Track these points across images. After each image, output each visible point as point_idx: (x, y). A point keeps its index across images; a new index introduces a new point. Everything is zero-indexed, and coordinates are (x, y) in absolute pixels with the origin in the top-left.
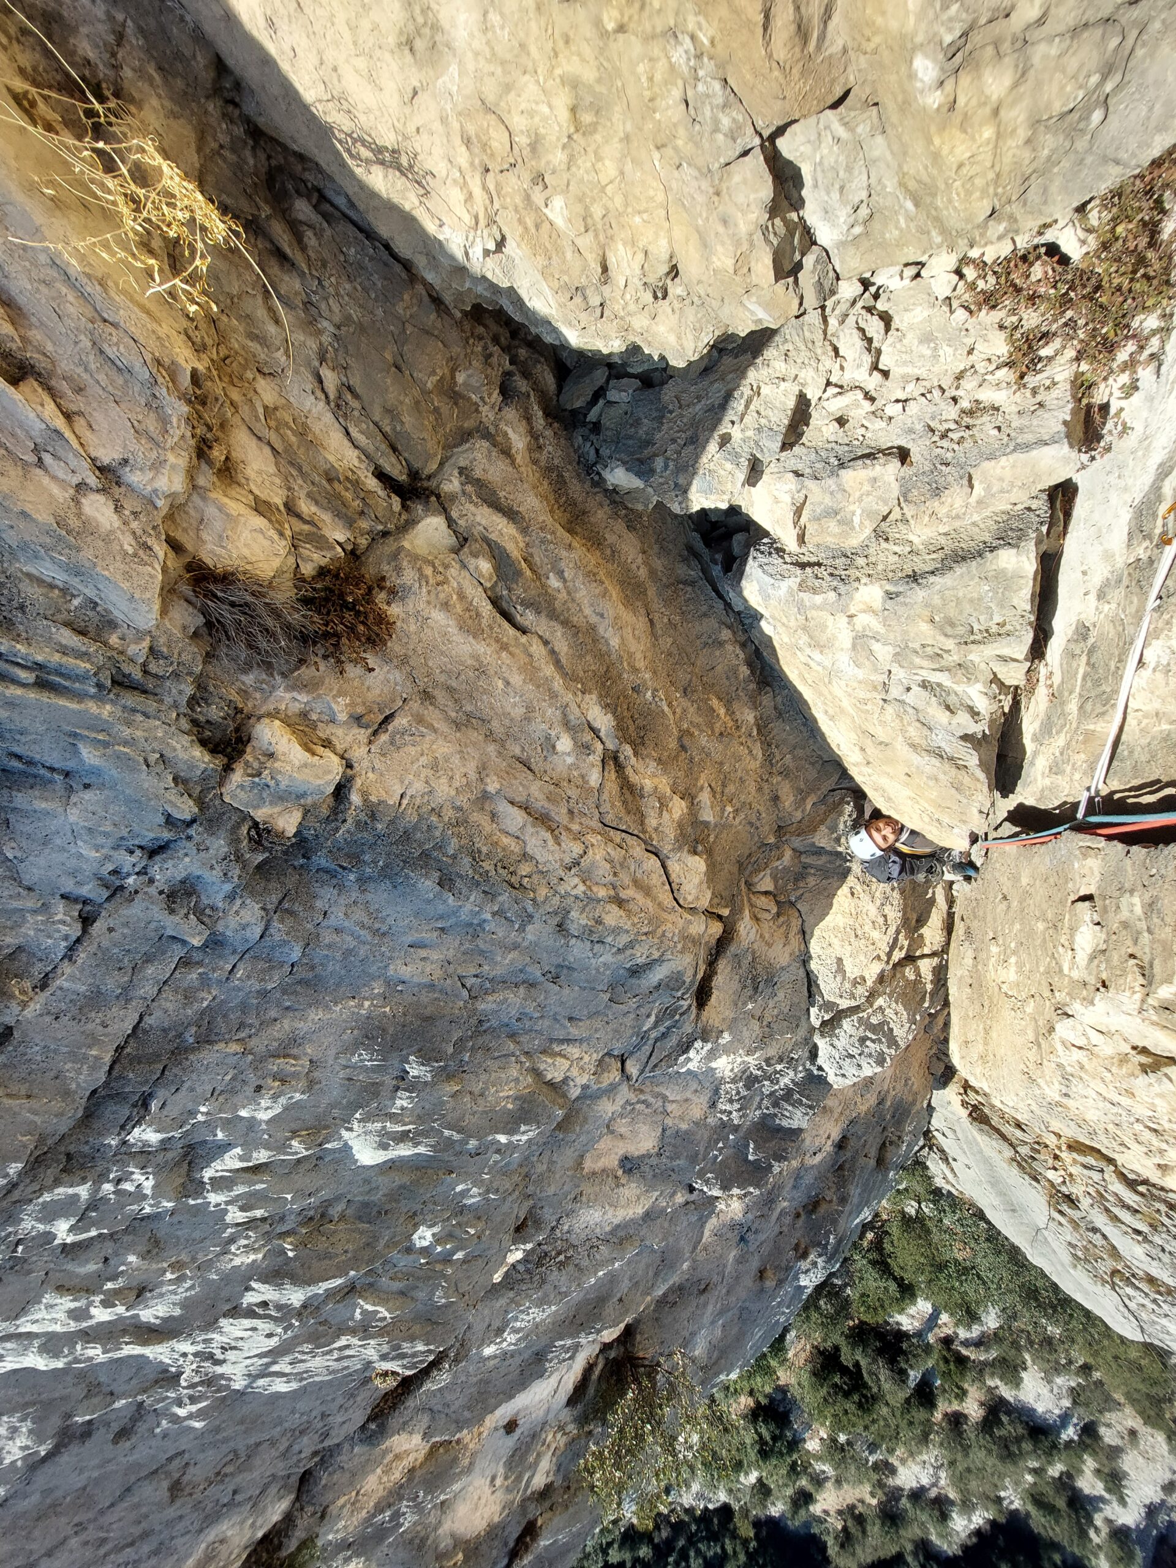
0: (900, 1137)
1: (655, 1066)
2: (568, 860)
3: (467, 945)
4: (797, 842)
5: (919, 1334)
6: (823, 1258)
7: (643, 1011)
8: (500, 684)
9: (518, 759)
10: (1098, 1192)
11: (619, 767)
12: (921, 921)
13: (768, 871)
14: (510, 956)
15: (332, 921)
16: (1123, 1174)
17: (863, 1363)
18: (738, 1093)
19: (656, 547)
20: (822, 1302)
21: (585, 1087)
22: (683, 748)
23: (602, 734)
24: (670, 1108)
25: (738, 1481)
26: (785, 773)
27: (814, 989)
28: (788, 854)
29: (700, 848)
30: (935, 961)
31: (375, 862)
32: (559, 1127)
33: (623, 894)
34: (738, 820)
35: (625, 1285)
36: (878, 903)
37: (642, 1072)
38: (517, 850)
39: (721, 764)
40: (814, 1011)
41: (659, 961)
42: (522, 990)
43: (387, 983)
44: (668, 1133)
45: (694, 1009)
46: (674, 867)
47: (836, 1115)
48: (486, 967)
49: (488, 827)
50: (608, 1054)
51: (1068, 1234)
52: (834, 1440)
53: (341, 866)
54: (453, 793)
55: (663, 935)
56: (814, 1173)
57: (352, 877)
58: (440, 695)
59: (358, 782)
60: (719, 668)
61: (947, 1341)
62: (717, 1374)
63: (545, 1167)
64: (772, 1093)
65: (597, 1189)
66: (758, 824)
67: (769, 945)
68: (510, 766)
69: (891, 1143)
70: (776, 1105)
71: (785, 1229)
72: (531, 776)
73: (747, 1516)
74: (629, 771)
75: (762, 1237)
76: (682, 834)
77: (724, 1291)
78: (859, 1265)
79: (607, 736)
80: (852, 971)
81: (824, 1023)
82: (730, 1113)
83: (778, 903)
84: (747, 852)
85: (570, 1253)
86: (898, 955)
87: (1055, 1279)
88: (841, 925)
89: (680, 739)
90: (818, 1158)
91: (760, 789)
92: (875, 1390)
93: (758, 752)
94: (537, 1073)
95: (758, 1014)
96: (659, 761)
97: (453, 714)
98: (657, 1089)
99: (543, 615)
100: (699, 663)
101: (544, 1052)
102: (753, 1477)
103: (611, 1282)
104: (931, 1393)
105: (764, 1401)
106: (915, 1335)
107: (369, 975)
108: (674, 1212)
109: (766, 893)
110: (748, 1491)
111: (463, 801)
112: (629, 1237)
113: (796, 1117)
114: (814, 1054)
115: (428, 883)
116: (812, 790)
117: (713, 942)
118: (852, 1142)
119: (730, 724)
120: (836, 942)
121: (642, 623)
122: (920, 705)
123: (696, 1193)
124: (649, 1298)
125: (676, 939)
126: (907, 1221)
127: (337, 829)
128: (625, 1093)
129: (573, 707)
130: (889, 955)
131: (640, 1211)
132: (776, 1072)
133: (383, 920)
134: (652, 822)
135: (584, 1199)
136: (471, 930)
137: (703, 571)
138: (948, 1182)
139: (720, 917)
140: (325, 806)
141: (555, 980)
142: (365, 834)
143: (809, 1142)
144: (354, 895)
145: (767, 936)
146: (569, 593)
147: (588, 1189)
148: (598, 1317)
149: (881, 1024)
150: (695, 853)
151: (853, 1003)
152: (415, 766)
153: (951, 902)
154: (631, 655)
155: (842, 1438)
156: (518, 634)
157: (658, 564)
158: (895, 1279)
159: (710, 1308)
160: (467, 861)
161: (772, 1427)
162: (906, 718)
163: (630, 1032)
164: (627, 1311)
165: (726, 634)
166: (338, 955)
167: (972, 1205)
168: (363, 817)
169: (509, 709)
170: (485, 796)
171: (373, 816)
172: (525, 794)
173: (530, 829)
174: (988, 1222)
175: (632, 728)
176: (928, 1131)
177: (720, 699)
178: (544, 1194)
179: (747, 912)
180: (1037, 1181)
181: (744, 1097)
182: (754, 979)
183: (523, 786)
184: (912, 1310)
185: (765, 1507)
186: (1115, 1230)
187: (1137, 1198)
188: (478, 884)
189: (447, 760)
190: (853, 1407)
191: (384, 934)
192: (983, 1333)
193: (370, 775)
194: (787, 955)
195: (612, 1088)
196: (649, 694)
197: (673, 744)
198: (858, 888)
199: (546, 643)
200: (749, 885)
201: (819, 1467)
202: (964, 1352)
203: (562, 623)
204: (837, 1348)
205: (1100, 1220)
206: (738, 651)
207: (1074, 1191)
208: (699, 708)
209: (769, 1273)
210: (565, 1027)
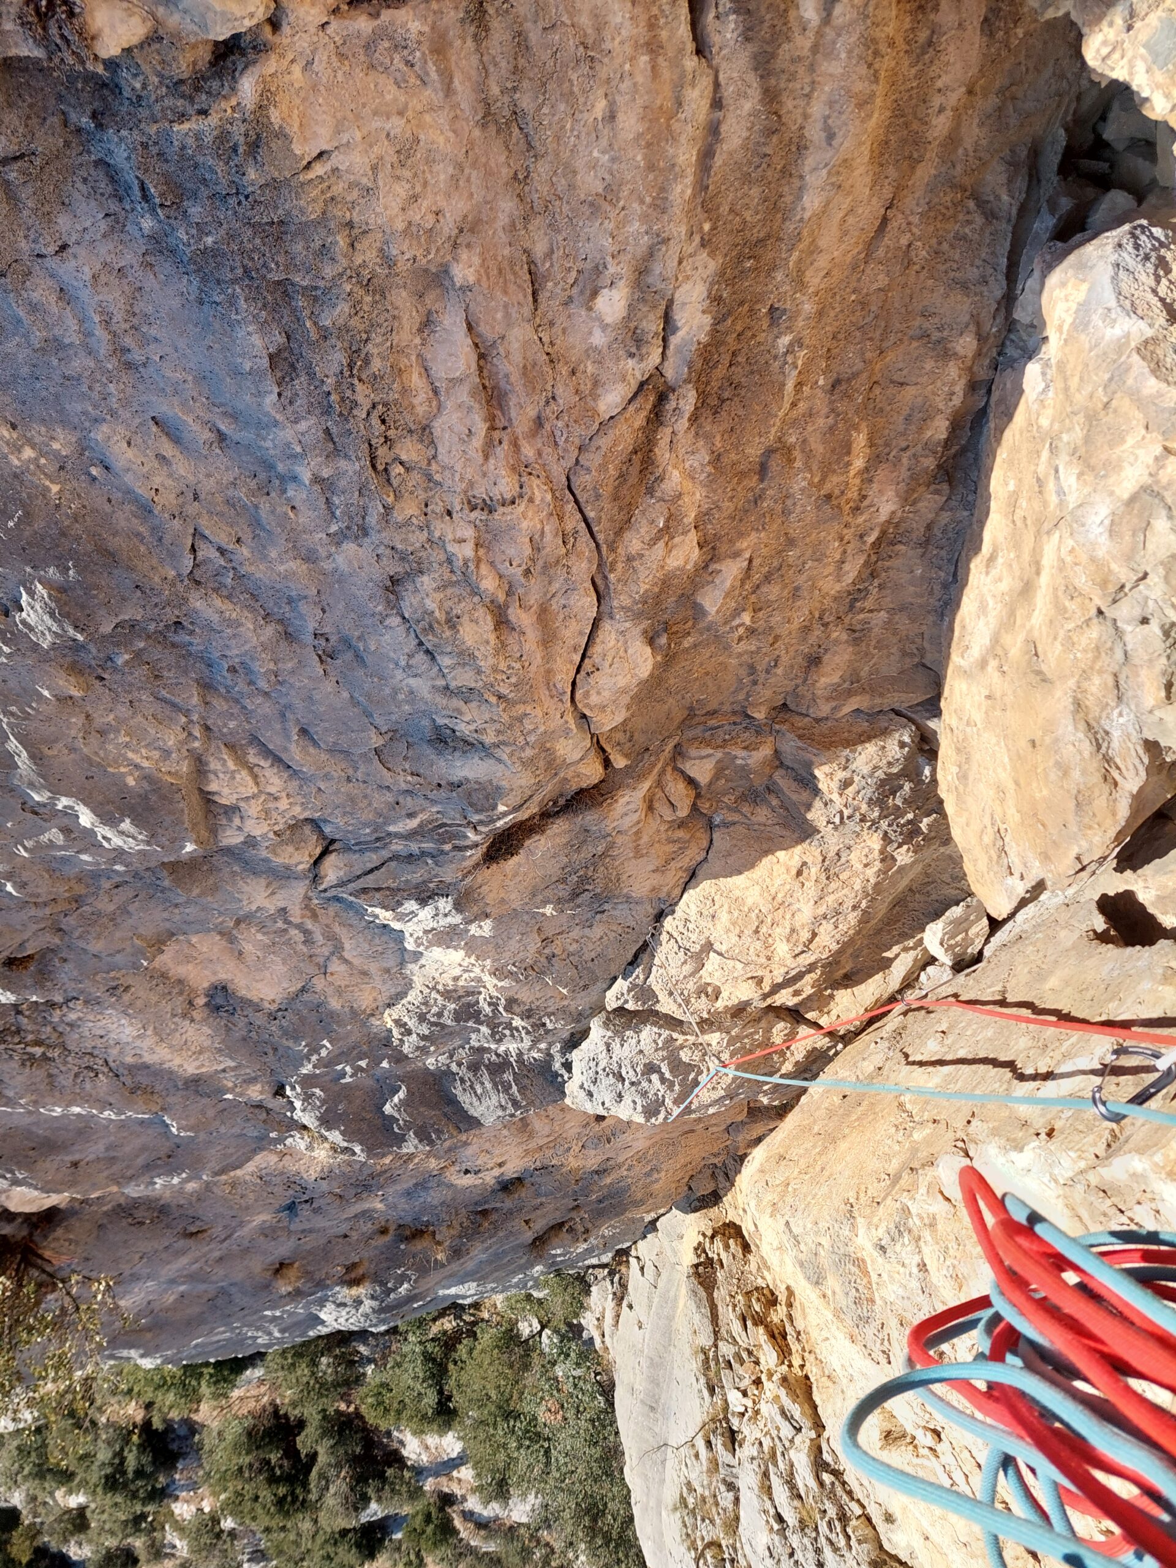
0: (587, 1231)
1: (365, 890)
2: (480, 492)
3: (241, 493)
4: (790, 745)
5: (419, 1471)
6: (375, 1304)
7: (409, 802)
8: (600, 107)
9: (531, 263)
10: (773, 1450)
11: (656, 417)
12: (849, 980)
13: (719, 755)
14: (292, 565)
15: (66, 268)
16: (820, 1450)
17: (322, 1459)
18: (440, 1015)
19: (993, 101)
20: (324, 1360)
21: (251, 842)
22: (763, 470)
23: (675, 340)
24: (335, 966)
25: (52, 1494)
26: (858, 635)
27: (645, 957)
28: (765, 751)
29: (663, 640)
30: (823, 1042)
31: (201, 229)
32: (175, 868)
33: (515, 614)
34: (743, 647)
35: (95, 1149)
36: (822, 910)
37: (342, 884)
38: (421, 410)
39: (791, 542)
40: (621, 985)
41: (485, 750)
42: (270, 631)
43: (83, 447)
44: (306, 997)
45: (476, 855)
46: (608, 636)
47: (532, 1145)
48: (245, 552)
49: (406, 334)
50: (315, 824)
51: (697, 1474)
52: (215, 1520)
53: (143, 188)
54: (400, 226)
55: (520, 719)
56: (446, 1194)
57: (148, 224)
58: (499, 33)
59: (271, 65)
60: (910, 391)
61: (447, 1500)
62: (131, 1346)
63: (111, 907)
64: (481, 1050)
65: (154, 998)
66: (762, 676)
67: (638, 854)
68: (512, 263)
69: (571, 1230)
70: (474, 1067)
71: (355, 1236)
72: (527, 310)
73: (34, 1537)
74: (664, 436)
75: (319, 1222)
76: (658, 599)
77: (217, 1254)
78: (406, 1349)
79: (679, 350)
80: (713, 970)
81: (620, 1011)
82: (409, 1032)
83: (694, 808)
84: (713, 705)
85: (55, 1053)
86: (785, 998)
87: (636, 1511)
88: (750, 902)
89: (770, 452)
90: (468, 1180)
91: (806, 629)
92: (313, 1497)
93: (852, 569)
94: (200, 768)
95: (549, 932)
96: (716, 459)
97: (495, 90)
98: (337, 929)
99: (751, 48)
100: (890, 357)
101: (231, 747)
102: (75, 1500)
103: (80, 1132)
104: (381, 1541)
105: (157, 1424)
106: (413, 1468)
107: (62, 411)
108: (234, 1104)
109: (691, 782)
110: (57, 1512)
111: (404, 251)
112: (149, 1092)
113: (486, 1102)
114: (574, 1041)
115: (257, 340)
116: (870, 689)
117: (574, 787)
118: (523, 1193)
119: (852, 494)
120: (724, 917)
121: (869, 211)
122: (1139, 656)
123: (282, 1101)
124: (114, 1189)
125: (532, 739)
126: (510, 1338)
127: (182, 117)
128: (293, 896)
129: (672, 253)
130: (776, 988)
131: (191, 1068)
132: (509, 1026)
133: (145, 341)
134: (633, 542)
135: (126, 998)
136: (263, 476)
137: (1023, 210)
138: (599, 1327)
139: (607, 763)
140: (190, 57)
141: (326, 656)
142: (220, 168)
143: (474, 1150)
144: (130, 258)
145: (645, 839)
146: (815, 49)
147: (141, 990)
148: (28, 1164)
149: (690, 1067)
150: (651, 642)
151: (678, 1015)
152: (377, 123)
153: (909, 982)
154: (814, 250)
155: (228, 1524)
156: (690, 46)
157: (973, 133)
158: (441, 1392)
159: (184, 1261)
160: (338, 358)
161: (146, 1459)
162: (1105, 659)
163: (368, 816)
164: (71, 1184)
165: (966, 344)
166: (38, 336)
167: (608, 1371)
168: (238, 132)
169: (580, 164)
170: (442, 274)
171: (254, 146)
172: (499, 329)
173: (463, 394)
174: (611, 1404)
175: (720, 372)
176: (626, 1252)
177: (871, 444)
178: (81, 944)
179: (646, 785)
180: (712, 1391)
181: (443, 1026)
182: (584, 880)
183: (507, 315)
184: (432, 1440)
185: (66, 1541)
186: (755, 1502)
187: (812, 1484)
188: (327, 411)
189: (430, 161)
190: (270, 1498)
191: (129, 366)
192: (497, 1518)
193: (297, 69)
194: (648, 885)
195: (281, 876)
196: (785, 340)
197: (754, 452)
198: (814, 871)
199: (717, 103)
200: (679, 752)
201: (171, 1536)
202: (458, 1523)
203: (766, 91)
204: (301, 1424)
205: (748, 1480)
206: (959, 388)
207: (746, 1430)
208: (832, 429)
209: (292, 1273)
210: (288, 737)
